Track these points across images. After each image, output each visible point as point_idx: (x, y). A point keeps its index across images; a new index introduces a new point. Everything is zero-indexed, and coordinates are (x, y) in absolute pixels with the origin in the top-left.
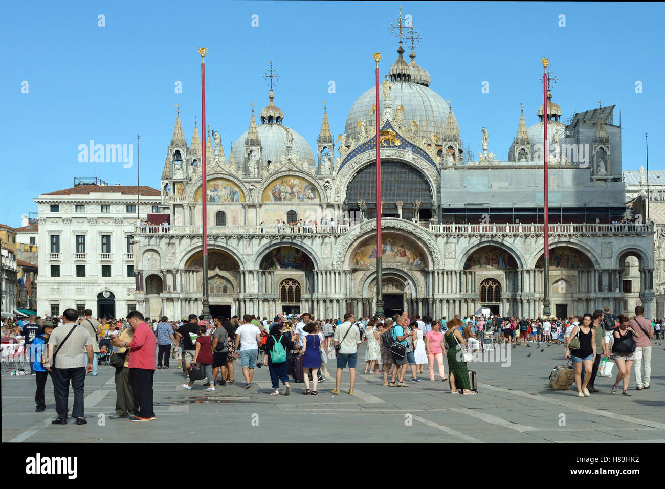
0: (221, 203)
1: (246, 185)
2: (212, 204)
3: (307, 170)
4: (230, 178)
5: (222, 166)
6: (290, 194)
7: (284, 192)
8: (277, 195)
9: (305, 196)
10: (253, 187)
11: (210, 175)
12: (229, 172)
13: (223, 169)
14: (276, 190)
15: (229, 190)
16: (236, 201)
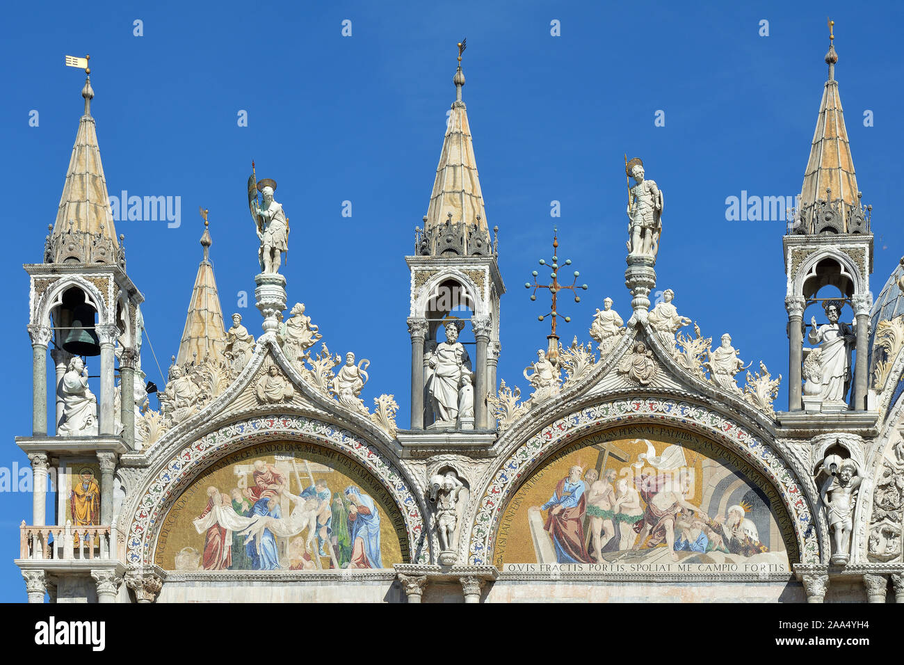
0: (284, 571)
1: (416, 471)
2: (240, 579)
3: (729, 385)
4: (336, 438)
5: (296, 368)
6: (639, 524)
7: (606, 515)
8: (571, 530)
9: (713, 535)
10: (450, 480)
11: (234, 420)
12: (328, 398)
13: (298, 387)
14: (570, 504)
15: (327, 501)
16: (364, 562)
